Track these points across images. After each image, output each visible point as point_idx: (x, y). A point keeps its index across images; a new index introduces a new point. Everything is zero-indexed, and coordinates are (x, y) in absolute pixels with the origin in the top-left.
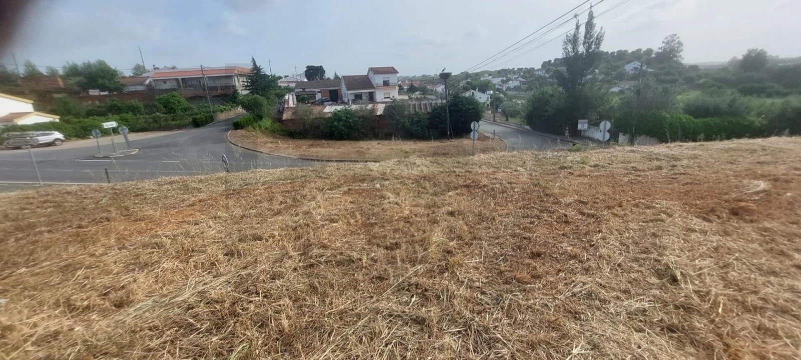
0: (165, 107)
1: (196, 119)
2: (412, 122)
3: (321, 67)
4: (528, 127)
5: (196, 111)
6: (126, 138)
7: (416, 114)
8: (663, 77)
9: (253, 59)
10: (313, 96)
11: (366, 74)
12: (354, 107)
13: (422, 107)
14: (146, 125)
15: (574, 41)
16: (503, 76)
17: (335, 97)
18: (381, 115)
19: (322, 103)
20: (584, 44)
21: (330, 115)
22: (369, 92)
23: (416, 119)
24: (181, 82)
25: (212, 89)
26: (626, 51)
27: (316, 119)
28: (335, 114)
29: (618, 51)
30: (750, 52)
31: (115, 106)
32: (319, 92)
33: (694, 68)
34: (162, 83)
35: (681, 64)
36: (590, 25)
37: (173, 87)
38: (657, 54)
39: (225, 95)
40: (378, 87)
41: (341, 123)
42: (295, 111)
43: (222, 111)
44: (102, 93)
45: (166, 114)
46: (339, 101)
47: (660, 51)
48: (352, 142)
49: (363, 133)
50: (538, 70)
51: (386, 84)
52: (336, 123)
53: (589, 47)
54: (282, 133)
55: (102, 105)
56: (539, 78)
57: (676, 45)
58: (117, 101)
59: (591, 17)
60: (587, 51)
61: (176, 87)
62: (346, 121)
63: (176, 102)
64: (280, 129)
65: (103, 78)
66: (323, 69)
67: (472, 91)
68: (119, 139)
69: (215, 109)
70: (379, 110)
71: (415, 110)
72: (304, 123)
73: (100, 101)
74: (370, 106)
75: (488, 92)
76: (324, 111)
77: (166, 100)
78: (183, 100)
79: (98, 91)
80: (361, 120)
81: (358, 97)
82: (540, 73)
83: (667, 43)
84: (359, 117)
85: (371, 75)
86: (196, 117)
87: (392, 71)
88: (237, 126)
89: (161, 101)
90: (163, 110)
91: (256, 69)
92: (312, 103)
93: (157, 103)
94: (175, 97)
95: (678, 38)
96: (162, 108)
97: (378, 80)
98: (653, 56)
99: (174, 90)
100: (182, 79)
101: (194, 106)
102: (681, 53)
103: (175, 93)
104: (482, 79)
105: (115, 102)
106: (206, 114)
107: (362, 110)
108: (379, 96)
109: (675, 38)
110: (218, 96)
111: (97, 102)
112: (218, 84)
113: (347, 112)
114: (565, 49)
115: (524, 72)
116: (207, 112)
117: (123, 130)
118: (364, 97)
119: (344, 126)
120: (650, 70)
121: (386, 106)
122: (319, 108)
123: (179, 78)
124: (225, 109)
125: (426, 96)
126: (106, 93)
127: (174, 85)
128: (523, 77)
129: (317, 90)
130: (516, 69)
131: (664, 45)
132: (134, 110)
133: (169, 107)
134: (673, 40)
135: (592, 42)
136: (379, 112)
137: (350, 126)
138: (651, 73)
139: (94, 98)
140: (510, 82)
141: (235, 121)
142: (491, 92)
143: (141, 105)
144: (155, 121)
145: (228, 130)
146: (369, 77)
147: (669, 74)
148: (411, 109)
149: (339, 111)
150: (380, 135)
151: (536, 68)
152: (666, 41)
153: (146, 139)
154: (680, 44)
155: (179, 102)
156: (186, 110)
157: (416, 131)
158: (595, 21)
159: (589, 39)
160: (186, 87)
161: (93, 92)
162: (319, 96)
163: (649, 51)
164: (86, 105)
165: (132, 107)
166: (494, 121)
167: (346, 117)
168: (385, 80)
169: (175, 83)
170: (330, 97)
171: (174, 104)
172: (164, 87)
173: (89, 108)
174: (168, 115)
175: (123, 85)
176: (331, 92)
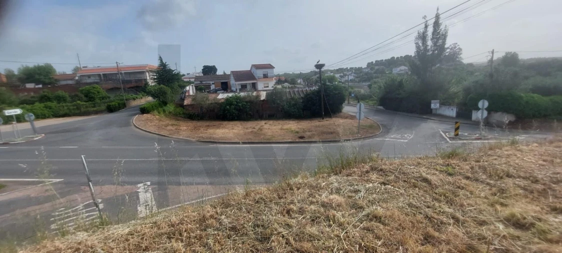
0: (86, 96)
1: (110, 106)
2: (290, 105)
3: (214, 66)
5: (112, 99)
6: (32, 125)
7: (292, 99)
9: (160, 57)
10: (209, 87)
11: (249, 69)
12: (242, 94)
13: (296, 93)
14: (68, 111)
15: (423, 37)
17: (225, 87)
18: (264, 100)
19: (216, 91)
20: (432, 40)
21: (223, 101)
22: (252, 83)
23: (293, 102)
24: (102, 76)
25: (124, 82)
27: (212, 104)
28: (227, 99)
30: (507, 54)
31: (45, 96)
32: (213, 84)
34: (87, 78)
35: (462, 62)
36: (437, 24)
37: (96, 81)
39: (137, 87)
40: (259, 79)
41: (233, 107)
42: (194, 98)
43: (134, 99)
44: (37, 87)
45: (85, 101)
46: (229, 91)
48: (242, 122)
49: (250, 115)
50: (365, 68)
51: (265, 76)
52: (228, 107)
53: (437, 42)
54: (183, 116)
55: (35, 95)
56: (367, 74)
57: (458, 50)
58: (47, 92)
59: (437, 17)
60: (435, 45)
61: (98, 81)
62: (236, 105)
63: (96, 92)
64: (181, 113)
65: (40, 74)
66: (216, 68)
68: (26, 126)
69: (128, 98)
70: (262, 96)
71: (291, 96)
72: (202, 108)
73: (34, 92)
74: (255, 94)
76: (218, 97)
77: (87, 90)
78: (101, 90)
79: (34, 84)
80: (249, 104)
81: (244, 87)
82: (367, 70)
83: (452, 49)
84: (247, 102)
85: (254, 70)
86: (111, 104)
87: (270, 67)
88: (144, 111)
89: (84, 92)
90: (85, 99)
91: (163, 65)
92: (208, 92)
93: (80, 94)
94: (95, 88)
95: (459, 45)
96: (83, 97)
97: (259, 73)
99: (97, 83)
100: (103, 74)
101: (112, 96)
102: (461, 56)
103: (96, 86)
105: (46, 94)
106: (119, 102)
107: (248, 96)
108: (260, 86)
109: (457, 45)
110: (132, 88)
111: (32, 94)
112: (132, 78)
113: (238, 99)
114: (417, 43)
115: (355, 70)
116: (121, 100)
117: (29, 116)
118: (248, 87)
119: (235, 109)
121: (267, 93)
122: (213, 95)
123: (101, 74)
124: (137, 97)
125: (296, 85)
126: (41, 86)
127: (97, 79)
128: (355, 73)
129: (211, 82)
130: (349, 68)
131: (449, 50)
132: (60, 99)
133: (89, 97)
134: (455, 47)
135: (439, 38)
136: (263, 98)
137: (240, 109)
139: (30, 90)
140: (347, 77)
141: (142, 106)
143: (66, 95)
144: (78, 108)
145: (135, 115)
146: (252, 72)
148: (288, 95)
149: (230, 97)
150: (264, 116)
151: (363, 67)
154: (461, 49)
155: (98, 92)
156: (103, 98)
157: (293, 112)
158: (441, 21)
159: (437, 35)
160: (107, 81)
161: (30, 86)
162: (213, 87)
164: (23, 95)
165: (59, 97)
166: (349, 103)
167: (236, 102)
168: (265, 73)
169: (98, 78)
170: (222, 88)
171: (94, 93)
172: (89, 81)
173: (24, 98)
174: (87, 103)
175: (56, 80)
176: (222, 83)
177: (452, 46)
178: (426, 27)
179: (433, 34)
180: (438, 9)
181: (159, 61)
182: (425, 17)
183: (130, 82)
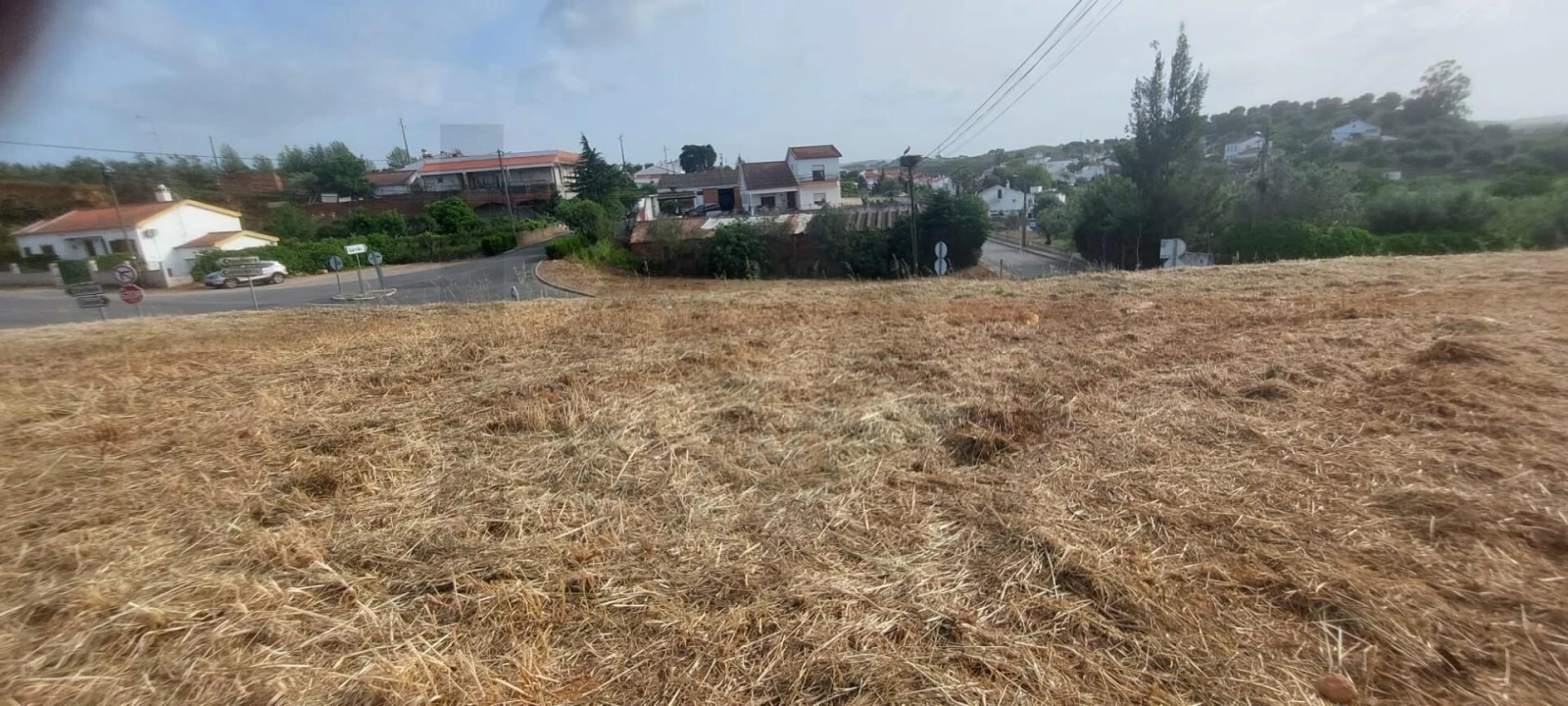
0: (439, 221)
1: (488, 241)
2: (858, 245)
3: (709, 146)
4: (1077, 255)
5: (489, 228)
6: (379, 272)
7: (866, 231)
8: (1416, 153)
9: (584, 138)
10: (688, 201)
11: (783, 158)
12: (756, 220)
13: (880, 218)
14: (408, 252)
15: (1153, 91)
16: (1073, 157)
17: (727, 201)
18: (802, 234)
19: (702, 213)
20: (1171, 95)
21: (711, 235)
22: (789, 193)
23: (864, 240)
24: (465, 178)
25: (517, 190)
26: (1337, 101)
27: (686, 241)
28: (720, 232)
29: (1321, 101)
31: (361, 220)
32: (700, 193)
33: (1498, 131)
34: (436, 182)
35: (1465, 123)
36: (1181, 60)
37: (454, 188)
38: (1410, 104)
39: (536, 202)
40: (805, 182)
41: (729, 248)
42: (651, 227)
43: (532, 229)
44: (342, 200)
45: (440, 233)
46: (735, 210)
47: (1415, 97)
51: (818, 177)
52: (719, 248)
53: (1181, 101)
54: (628, 267)
55: (342, 219)
57: (1455, 84)
58: (364, 213)
59: (1183, 44)
60: (1177, 109)
61: (459, 188)
62: (737, 245)
63: (458, 214)
64: (624, 259)
65: (343, 174)
66: (712, 151)
67: (999, 187)
68: (369, 274)
69: (519, 226)
70: (800, 224)
71: (865, 225)
72: (666, 248)
73: (337, 214)
75: (1033, 190)
76: (703, 227)
77: (441, 210)
78: (468, 210)
79: (335, 195)
80: (765, 242)
81: (768, 202)
83: (1433, 80)
84: (761, 238)
85: (792, 162)
86: (489, 238)
87: (831, 152)
88: (553, 253)
89: (434, 212)
90: (437, 226)
91: (589, 155)
92: (687, 213)
93: (428, 218)
94: (455, 204)
95: (1459, 67)
96: (435, 224)
97: (803, 169)
98: (1401, 108)
99: (455, 193)
100: (468, 174)
101: (486, 219)
102: (1466, 101)
103: (457, 199)
104: (1030, 162)
105: (362, 215)
106: (503, 234)
107: (767, 225)
108: (807, 199)
109: (1452, 67)
110: (526, 203)
111: (334, 215)
112: (526, 181)
113: (741, 229)
114: (1137, 106)
116: (507, 230)
117: (374, 258)
118: (778, 202)
119: (734, 252)
120: (1385, 138)
121: (813, 218)
122: (695, 222)
123: (464, 172)
124: (537, 225)
126: (348, 199)
127: (455, 184)
128: (1113, 158)
129: (696, 190)
131: (1425, 84)
132: (390, 227)
133: (446, 224)
134: (1446, 74)
135: (1186, 92)
136: (800, 229)
137: (745, 253)
138: (1388, 145)
139: (328, 207)
140: (1085, 169)
141: (550, 244)
142: (1040, 189)
143: (401, 218)
144: (424, 246)
145: (537, 260)
146: (790, 165)
147: (1429, 145)
148: (859, 222)
149: (726, 227)
150: (796, 270)
152: (1430, 75)
153: (408, 275)
154: (1464, 81)
155: (462, 214)
156: (473, 227)
157: (863, 263)
158: (1191, 53)
159: (1179, 88)
160: (475, 188)
161: (329, 198)
162: (699, 201)
163: (1391, 99)
164: (316, 219)
165: (388, 222)
166: (1024, 245)
167: (739, 239)
168: (816, 169)
169: (457, 181)
170: (720, 202)
171: (454, 216)
172: (438, 187)
173: (321, 225)
174: (443, 236)
175: (373, 186)
176: (722, 193)
177: (1438, 69)
178: (1159, 67)
179: (1173, 83)
180: (1182, 27)
181: (582, 146)
182: (1155, 44)
183: (522, 189)
